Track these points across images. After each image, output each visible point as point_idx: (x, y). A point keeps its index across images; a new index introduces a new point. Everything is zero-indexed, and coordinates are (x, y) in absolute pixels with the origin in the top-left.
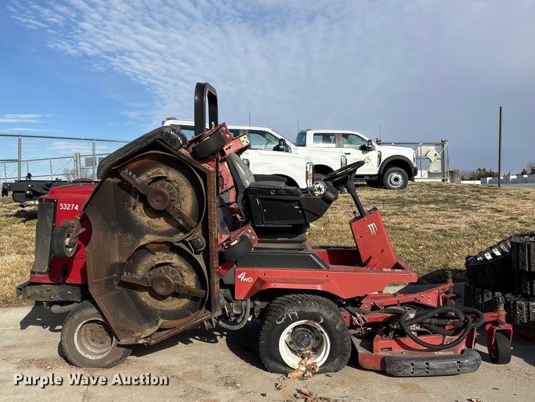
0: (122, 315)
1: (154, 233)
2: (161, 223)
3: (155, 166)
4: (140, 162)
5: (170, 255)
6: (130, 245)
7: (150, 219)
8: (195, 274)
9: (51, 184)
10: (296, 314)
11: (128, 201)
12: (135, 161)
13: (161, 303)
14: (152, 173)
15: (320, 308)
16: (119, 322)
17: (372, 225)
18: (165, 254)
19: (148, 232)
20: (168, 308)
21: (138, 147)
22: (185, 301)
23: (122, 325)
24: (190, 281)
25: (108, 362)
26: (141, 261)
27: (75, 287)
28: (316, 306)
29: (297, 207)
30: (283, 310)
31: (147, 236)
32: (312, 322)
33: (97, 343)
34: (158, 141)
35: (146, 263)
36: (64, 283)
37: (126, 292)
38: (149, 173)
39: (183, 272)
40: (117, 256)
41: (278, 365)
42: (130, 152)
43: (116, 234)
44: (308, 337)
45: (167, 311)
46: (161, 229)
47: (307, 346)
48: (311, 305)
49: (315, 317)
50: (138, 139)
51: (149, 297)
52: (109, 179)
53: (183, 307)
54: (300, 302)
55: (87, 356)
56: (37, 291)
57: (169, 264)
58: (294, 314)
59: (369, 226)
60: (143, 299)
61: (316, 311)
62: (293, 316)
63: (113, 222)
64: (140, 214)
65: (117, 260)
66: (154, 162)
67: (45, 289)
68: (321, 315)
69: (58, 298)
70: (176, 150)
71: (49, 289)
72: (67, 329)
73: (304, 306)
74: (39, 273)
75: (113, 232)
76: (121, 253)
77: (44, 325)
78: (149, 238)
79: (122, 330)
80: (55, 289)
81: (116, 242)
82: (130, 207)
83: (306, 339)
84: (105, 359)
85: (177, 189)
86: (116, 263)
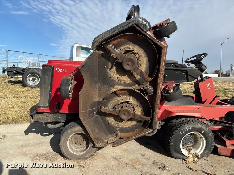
0: (97, 131)
1: (120, 85)
2: (126, 79)
3: (126, 43)
4: (118, 40)
5: (129, 97)
6: (105, 91)
7: (119, 76)
8: (141, 108)
9: (25, 69)
10: (191, 129)
11: (107, 65)
12: (115, 39)
13: (120, 124)
14: (124, 48)
15: (202, 125)
16: (95, 134)
17: (208, 84)
18: (126, 97)
19: (117, 84)
20: (124, 126)
21: (121, 29)
22: (134, 123)
23: (97, 136)
24: (139, 111)
25: (87, 156)
26: (111, 100)
27: (63, 115)
28: (200, 124)
29: (184, 74)
30: (184, 127)
31: (116, 86)
32: (197, 132)
33: (78, 145)
34: (135, 26)
35: (113, 101)
36: (58, 112)
37: (100, 118)
38: (122, 48)
39: (135, 107)
40: (97, 97)
41: (178, 155)
42: (115, 32)
43: (97, 85)
44: (191, 140)
45: (123, 128)
46: (125, 82)
47: (190, 144)
48: (198, 124)
49: (199, 130)
50: (122, 24)
51: (114, 120)
52: (96, 51)
53: (132, 126)
54: (192, 122)
55: (74, 153)
56: (41, 117)
57: (128, 102)
58: (190, 129)
59: (207, 85)
60: (110, 121)
61: (200, 127)
62: (189, 130)
63: (96, 78)
64: (113, 74)
65: (97, 100)
66: (126, 40)
67: (46, 116)
68: (203, 129)
69: (52, 120)
70: (145, 32)
71: (48, 115)
72: (64, 139)
73: (195, 124)
74: (43, 107)
75: (96, 84)
76: (99, 95)
77: (37, 132)
78: (117, 88)
79: (97, 139)
80: (51, 116)
81: (97, 89)
82: (107, 69)
83: (190, 141)
84: (85, 154)
85: (138, 58)
86: (96, 101)
